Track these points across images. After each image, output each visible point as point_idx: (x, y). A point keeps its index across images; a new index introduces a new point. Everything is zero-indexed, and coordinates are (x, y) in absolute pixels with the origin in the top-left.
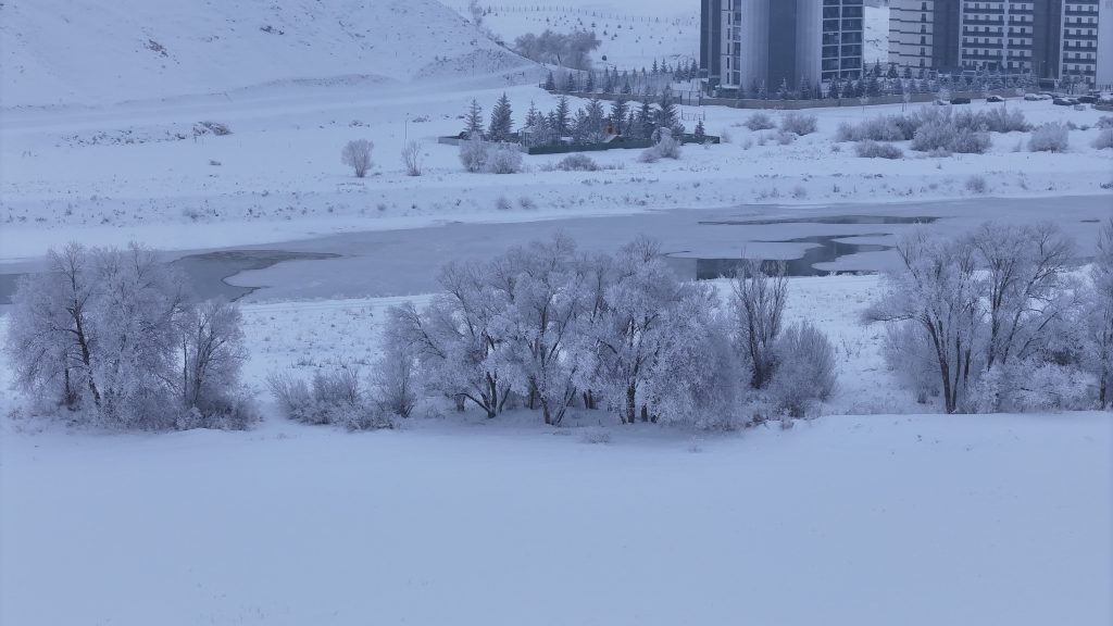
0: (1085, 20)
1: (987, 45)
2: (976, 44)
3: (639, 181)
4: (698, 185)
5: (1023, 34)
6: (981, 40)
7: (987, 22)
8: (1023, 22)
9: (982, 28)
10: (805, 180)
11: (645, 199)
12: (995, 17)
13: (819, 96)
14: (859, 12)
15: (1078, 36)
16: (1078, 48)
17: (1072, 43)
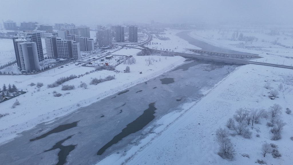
0: (75, 49)
1: (62, 53)
2: (60, 53)
3: (14, 126)
4: (27, 122)
5: (67, 51)
6: (61, 52)
7: (61, 50)
8: (67, 50)
9: (61, 51)
10: (48, 114)
11: (16, 131)
12: (63, 49)
13: (40, 71)
14: (40, 39)
15: (75, 51)
16: (75, 53)
17: (74, 52)
